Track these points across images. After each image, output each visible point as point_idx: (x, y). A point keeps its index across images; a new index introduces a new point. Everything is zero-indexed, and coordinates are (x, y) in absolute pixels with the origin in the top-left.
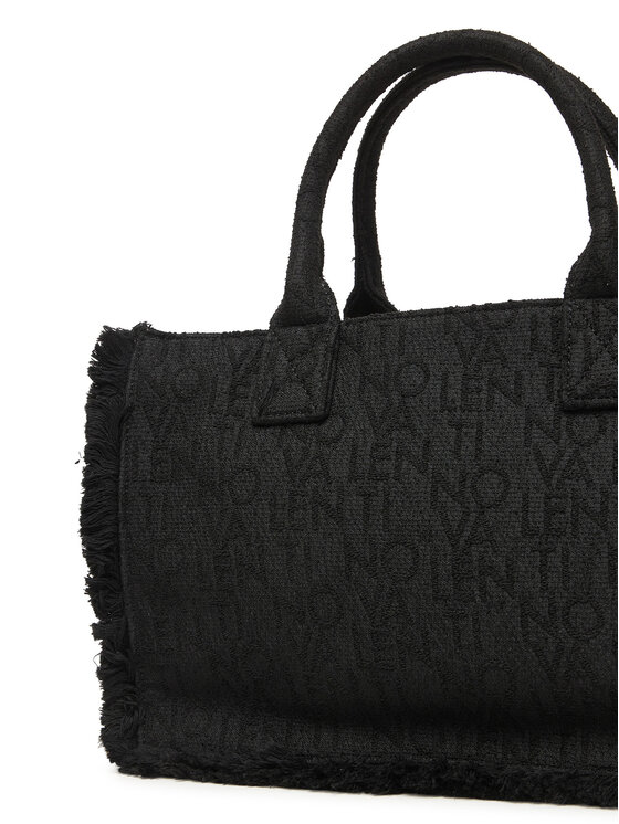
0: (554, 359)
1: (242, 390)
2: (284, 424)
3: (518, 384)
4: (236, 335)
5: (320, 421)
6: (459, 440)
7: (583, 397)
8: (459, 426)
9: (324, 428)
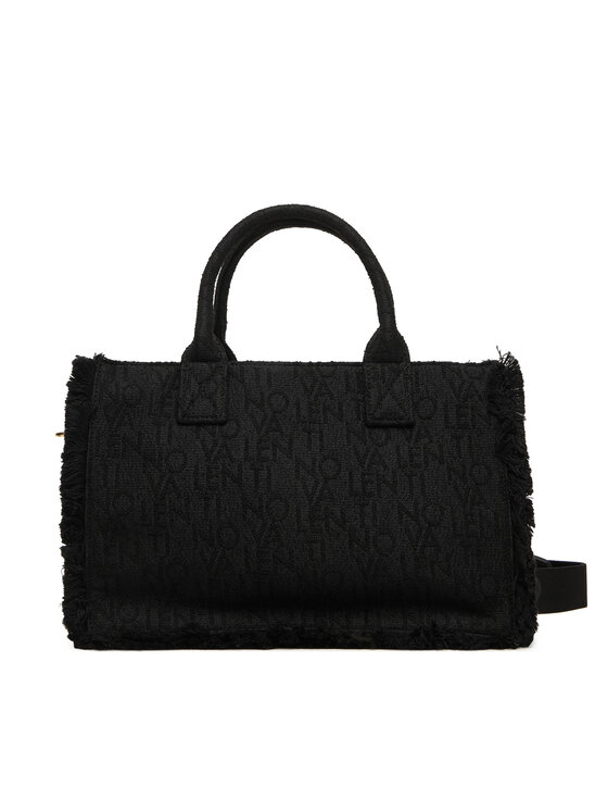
0: (360, 397)
1: (168, 400)
2: (199, 424)
3: (340, 409)
4: (158, 364)
5: (222, 424)
6: (309, 439)
7: (378, 419)
8: (309, 433)
9: (225, 428)
